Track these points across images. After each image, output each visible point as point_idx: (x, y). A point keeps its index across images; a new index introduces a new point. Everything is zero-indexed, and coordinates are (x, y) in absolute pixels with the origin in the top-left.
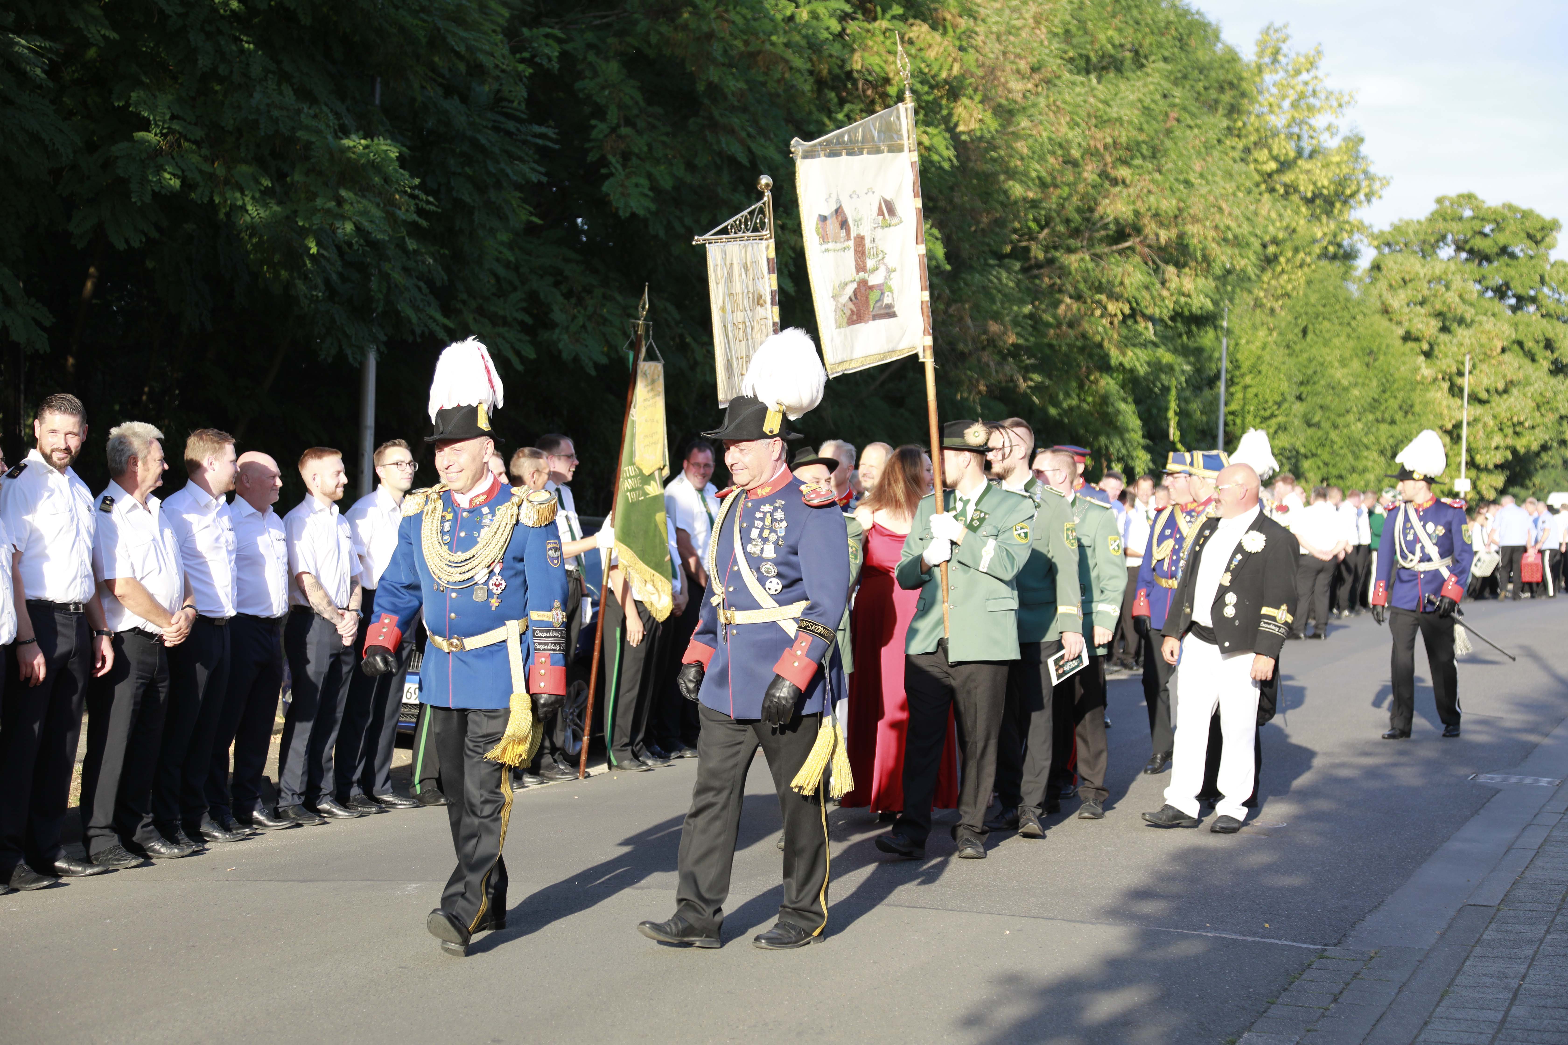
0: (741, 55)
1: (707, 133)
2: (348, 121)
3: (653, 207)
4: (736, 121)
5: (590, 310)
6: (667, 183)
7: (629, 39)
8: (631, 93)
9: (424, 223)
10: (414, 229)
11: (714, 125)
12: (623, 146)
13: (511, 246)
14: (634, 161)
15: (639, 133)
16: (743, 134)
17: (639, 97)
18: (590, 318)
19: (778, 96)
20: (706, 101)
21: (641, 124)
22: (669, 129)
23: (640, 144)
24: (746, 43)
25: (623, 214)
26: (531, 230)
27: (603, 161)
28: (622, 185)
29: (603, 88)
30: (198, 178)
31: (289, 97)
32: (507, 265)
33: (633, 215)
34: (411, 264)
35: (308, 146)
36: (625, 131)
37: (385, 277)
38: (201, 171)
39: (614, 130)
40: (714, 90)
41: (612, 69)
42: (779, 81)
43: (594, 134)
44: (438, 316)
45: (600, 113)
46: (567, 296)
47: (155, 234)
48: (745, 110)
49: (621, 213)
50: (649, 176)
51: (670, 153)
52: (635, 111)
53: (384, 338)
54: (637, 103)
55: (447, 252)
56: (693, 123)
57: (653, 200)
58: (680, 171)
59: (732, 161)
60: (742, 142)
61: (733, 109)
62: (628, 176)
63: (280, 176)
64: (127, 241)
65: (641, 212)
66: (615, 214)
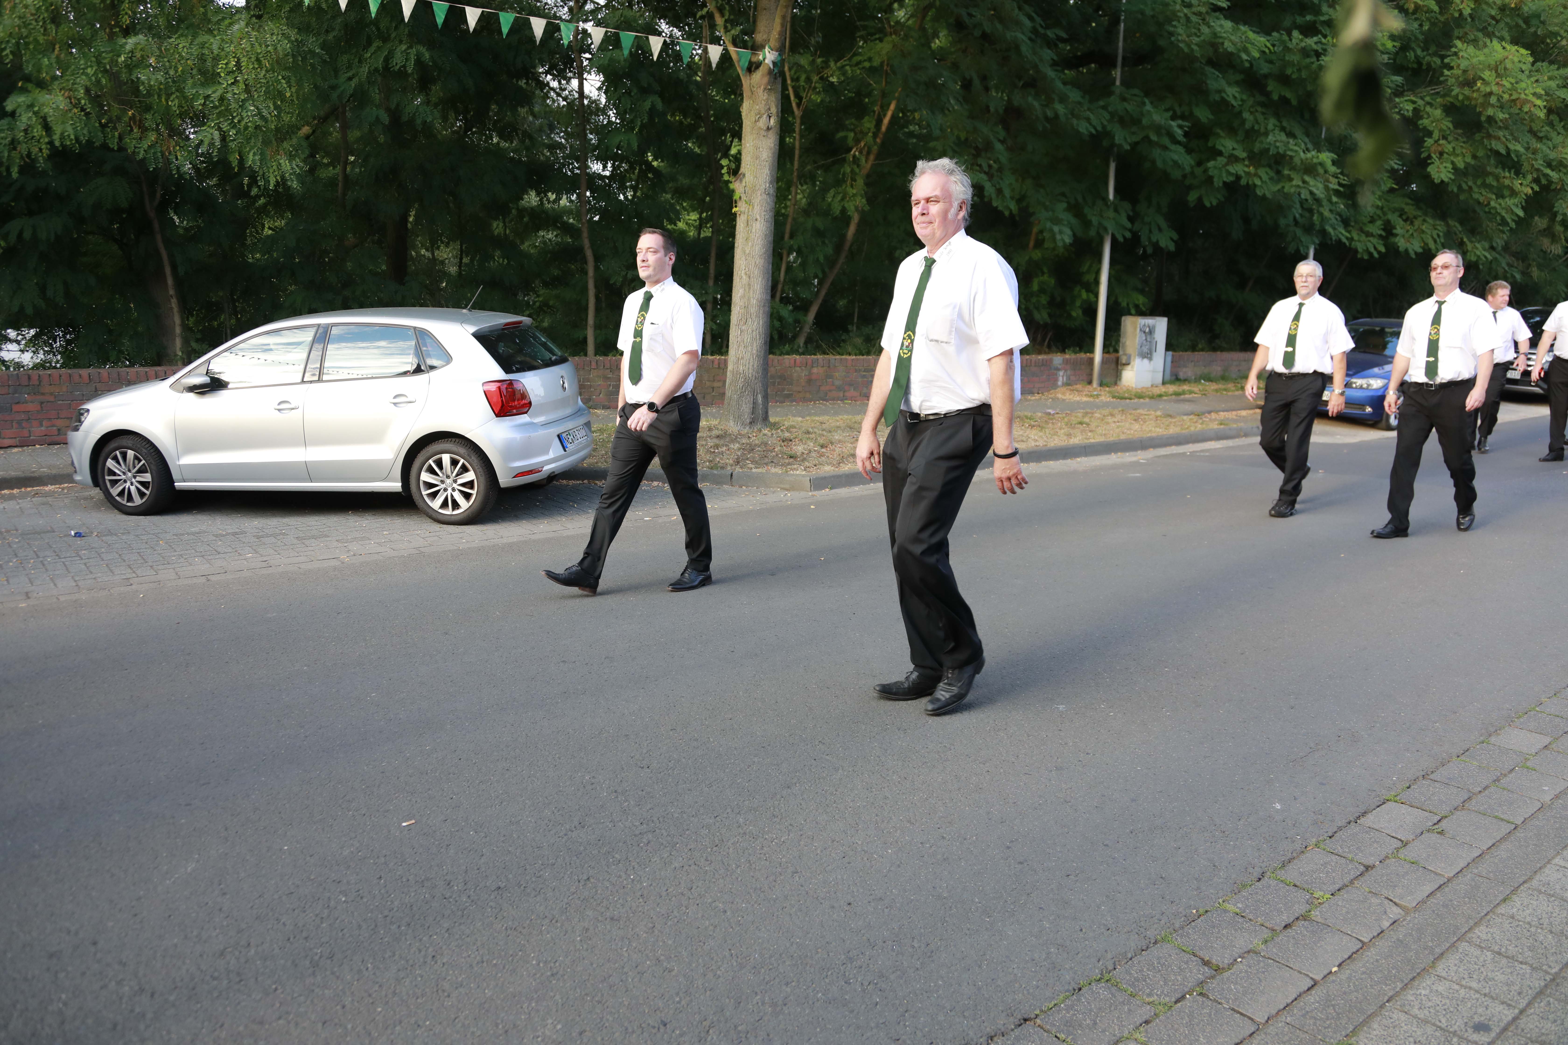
0: (1508, 101)
1: (1485, 140)
2: (1310, 146)
3: (1453, 177)
4: (1501, 134)
5: (1416, 227)
6: (1461, 165)
7: (1448, 99)
8: (1447, 124)
9: (1341, 189)
10: (1337, 193)
11: (1489, 136)
12: (1440, 149)
13: (1380, 199)
14: (1445, 156)
15: (1449, 143)
16: (1504, 139)
17: (1451, 126)
18: (1415, 231)
19: (1525, 119)
20: (1486, 125)
21: (1450, 138)
22: (1465, 140)
23: (1449, 148)
24: (1511, 95)
25: (1437, 181)
26: (1391, 190)
27: (1429, 157)
28: (1438, 167)
29: (1433, 122)
30: (1243, 174)
31: (1283, 137)
32: (1377, 207)
33: (1442, 181)
34: (1333, 208)
35: (1291, 157)
36: (1441, 142)
37: (1321, 214)
38: (1244, 172)
39: (1436, 142)
40: (1491, 120)
41: (1438, 113)
42: (1526, 113)
43: (1426, 144)
44: (1343, 232)
45: (1430, 134)
46: (1405, 221)
47: (1223, 199)
48: (1506, 128)
49: (1436, 181)
50: (1453, 163)
51: (1464, 151)
52: (1448, 132)
53: (1317, 242)
54: (1449, 128)
55: (1350, 202)
56: (1477, 136)
57: (1453, 174)
58: (1469, 159)
59: (1497, 153)
60: (1503, 143)
61: (1500, 128)
62: (1442, 163)
63: (1278, 172)
64: (1211, 203)
65: (1446, 180)
66: (1432, 181)
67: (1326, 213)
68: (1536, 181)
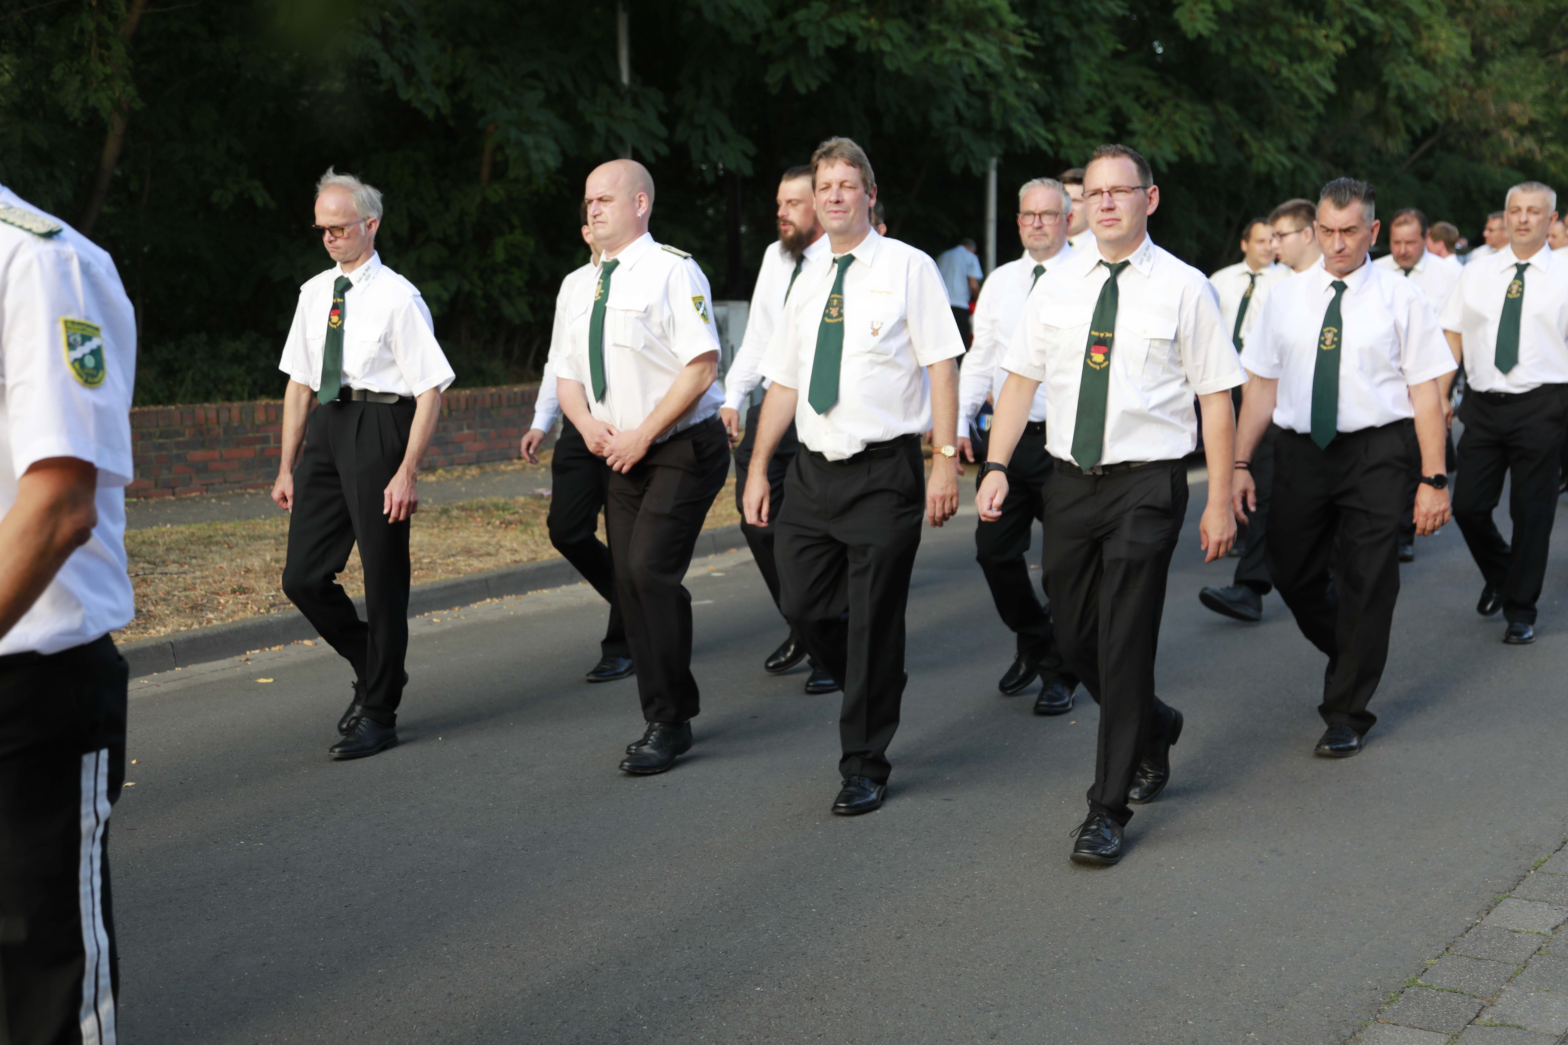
3: (1216, 28)
5: (1165, 117)
6: (1228, 7)
9: (1030, 55)
10: (1023, 61)
13: (1099, 70)
18: (1164, 123)
30: (859, 33)
32: (1097, 86)
33: (1200, 36)
34: (1021, 90)
38: (861, 27)
44: (1043, 129)
46: (1146, 107)
47: (827, 79)
49: (1190, 36)
53: (1001, 152)
63: (920, 27)
66: (1183, 36)
67: (1012, 99)
68: (1350, 30)
